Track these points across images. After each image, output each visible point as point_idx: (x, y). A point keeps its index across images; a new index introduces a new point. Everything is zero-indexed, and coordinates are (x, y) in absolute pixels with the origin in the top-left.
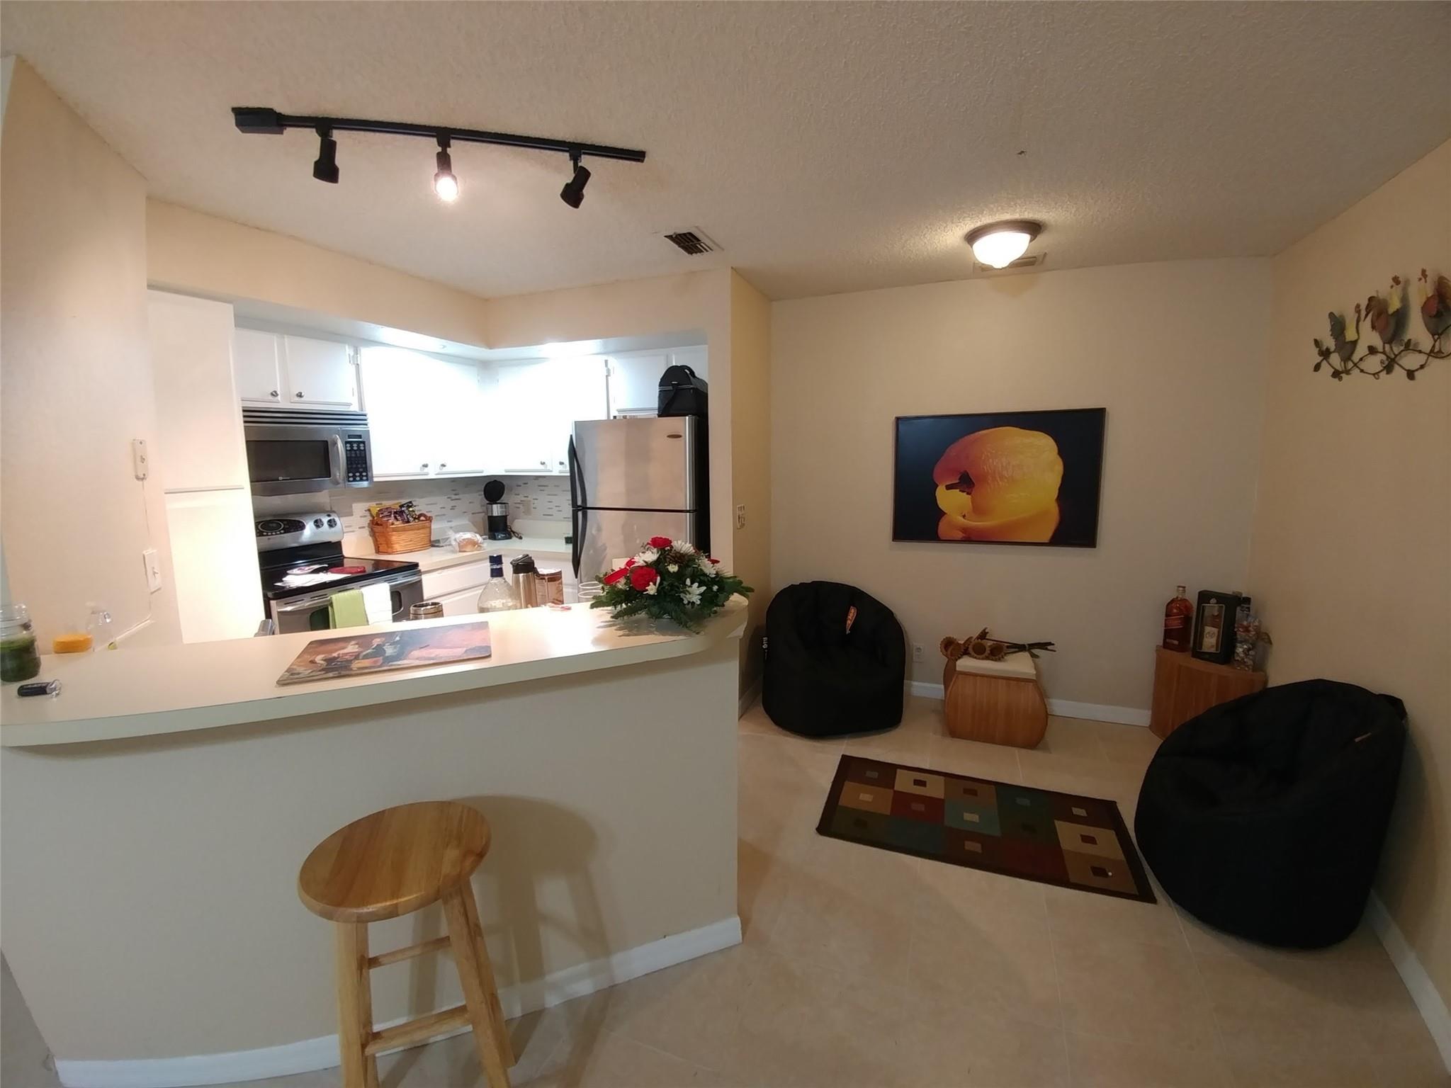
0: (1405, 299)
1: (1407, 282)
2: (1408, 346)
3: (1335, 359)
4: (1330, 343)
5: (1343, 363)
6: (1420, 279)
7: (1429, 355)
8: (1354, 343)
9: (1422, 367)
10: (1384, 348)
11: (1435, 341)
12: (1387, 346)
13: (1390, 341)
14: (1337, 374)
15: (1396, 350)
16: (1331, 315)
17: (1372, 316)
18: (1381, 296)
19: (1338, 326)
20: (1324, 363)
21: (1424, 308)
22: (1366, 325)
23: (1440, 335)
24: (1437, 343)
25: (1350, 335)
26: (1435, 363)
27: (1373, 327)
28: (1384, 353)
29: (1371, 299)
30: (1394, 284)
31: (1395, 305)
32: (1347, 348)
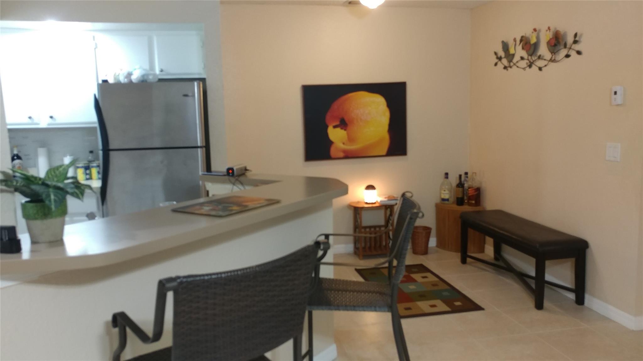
0: (538, 38)
1: (540, 31)
2: (540, 57)
3: (505, 61)
4: (501, 53)
5: (508, 63)
6: (547, 31)
7: (549, 61)
8: (513, 55)
9: (546, 66)
10: (528, 58)
11: (553, 55)
12: (530, 57)
13: (531, 55)
14: (505, 68)
15: (534, 59)
16: (503, 42)
17: (523, 44)
18: (527, 35)
19: (505, 47)
20: (499, 63)
21: (548, 43)
22: (519, 48)
23: (555, 53)
24: (554, 56)
25: (512, 51)
26: (552, 65)
27: (523, 48)
28: (528, 60)
29: (522, 37)
30: (534, 31)
31: (533, 40)
32: (510, 57)
